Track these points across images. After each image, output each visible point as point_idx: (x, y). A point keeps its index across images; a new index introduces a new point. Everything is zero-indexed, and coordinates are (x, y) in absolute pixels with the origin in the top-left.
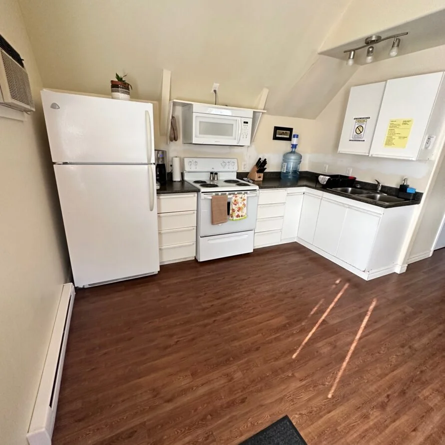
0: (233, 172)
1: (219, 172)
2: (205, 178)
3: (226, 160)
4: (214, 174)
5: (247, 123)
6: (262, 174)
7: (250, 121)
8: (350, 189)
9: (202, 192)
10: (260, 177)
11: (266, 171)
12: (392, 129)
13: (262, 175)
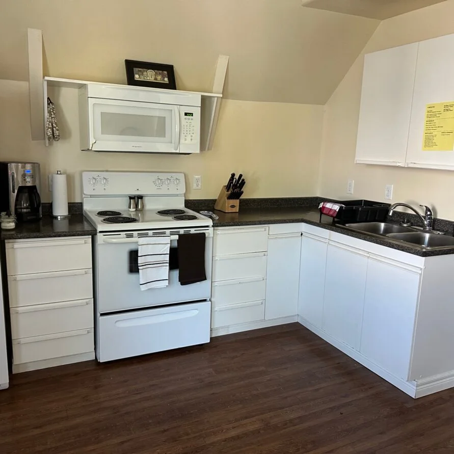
0: (177, 195)
1: (147, 196)
2: (121, 206)
3: (163, 176)
4: (136, 199)
5: (191, 114)
6: (238, 201)
7: (197, 112)
8: (382, 225)
9: (100, 232)
10: (233, 206)
11: (243, 197)
12: (431, 119)
13: (236, 202)
